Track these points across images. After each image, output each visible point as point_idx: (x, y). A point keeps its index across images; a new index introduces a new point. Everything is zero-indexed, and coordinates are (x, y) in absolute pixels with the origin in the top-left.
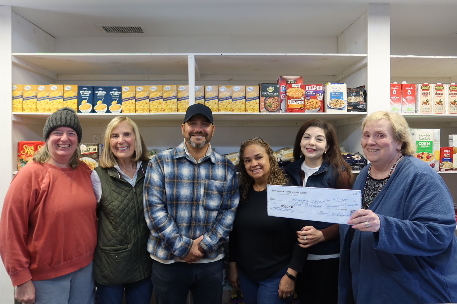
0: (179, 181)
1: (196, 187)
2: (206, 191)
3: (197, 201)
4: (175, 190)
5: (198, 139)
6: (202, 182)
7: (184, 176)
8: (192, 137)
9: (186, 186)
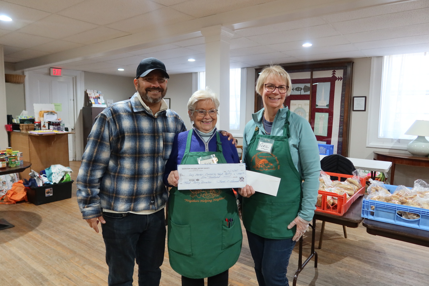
0: (141, 134)
1: (156, 140)
2: (164, 143)
3: (158, 153)
4: (138, 144)
5: (155, 95)
6: (161, 134)
7: (145, 130)
8: (149, 92)
9: (148, 139)
